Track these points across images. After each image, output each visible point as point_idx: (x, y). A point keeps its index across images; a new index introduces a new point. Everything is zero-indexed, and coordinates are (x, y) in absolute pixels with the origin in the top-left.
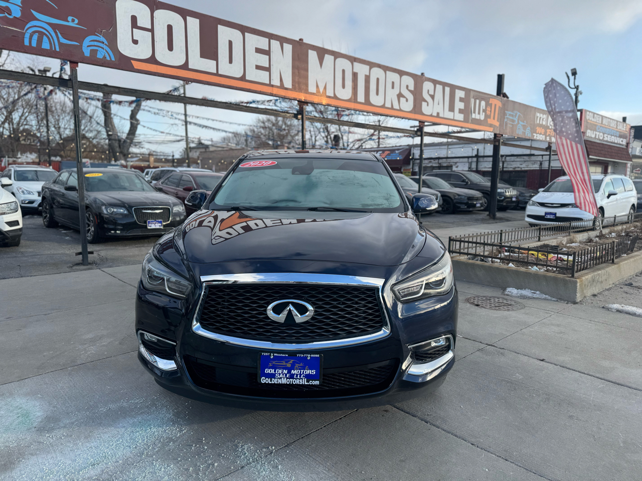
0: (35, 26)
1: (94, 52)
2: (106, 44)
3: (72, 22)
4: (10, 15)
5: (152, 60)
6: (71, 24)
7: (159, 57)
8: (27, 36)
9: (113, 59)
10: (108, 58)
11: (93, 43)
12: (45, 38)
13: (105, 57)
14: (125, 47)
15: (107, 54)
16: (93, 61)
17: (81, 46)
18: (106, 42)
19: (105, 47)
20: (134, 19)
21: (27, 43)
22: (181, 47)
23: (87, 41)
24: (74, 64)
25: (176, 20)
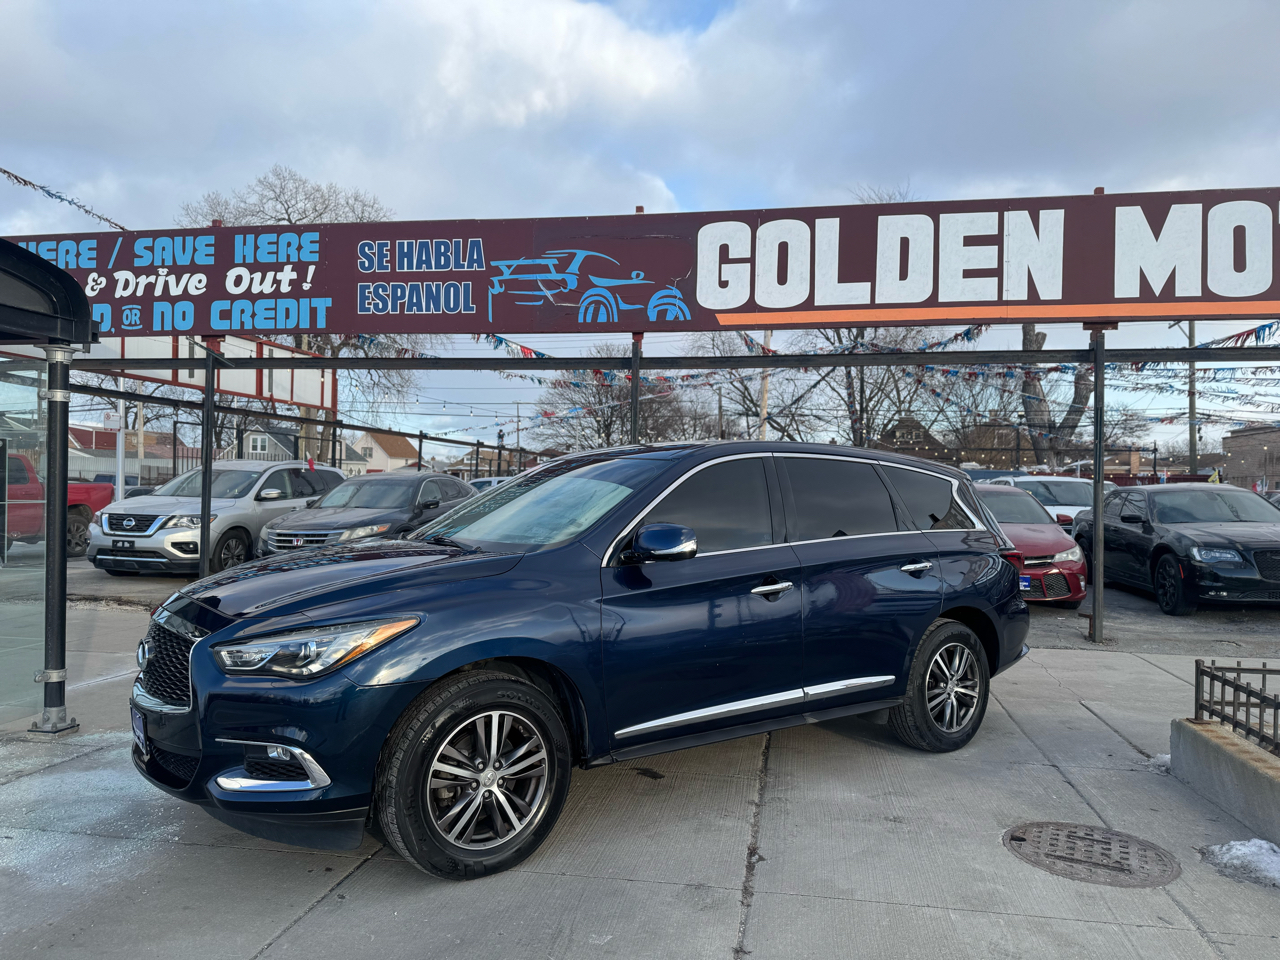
0: (592, 296)
1: (662, 314)
2: (679, 299)
3: (637, 278)
4: (565, 288)
5: (751, 306)
6: (635, 281)
7: (760, 300)
8: (582, 310)
9: (689, 318)
10: (682, 318)
12: (602, 308)
13: (677, 318)
14: (709, 296)
15: (680, 313)
16: (663, 325)
17: (646, 309)
18: (679, 295)
19: (677, 302)
20: (724, 249)
21: (581, 320)
22: (802, 273)
23: (654, 301)
24: (638, 336)
25: (795, 232)
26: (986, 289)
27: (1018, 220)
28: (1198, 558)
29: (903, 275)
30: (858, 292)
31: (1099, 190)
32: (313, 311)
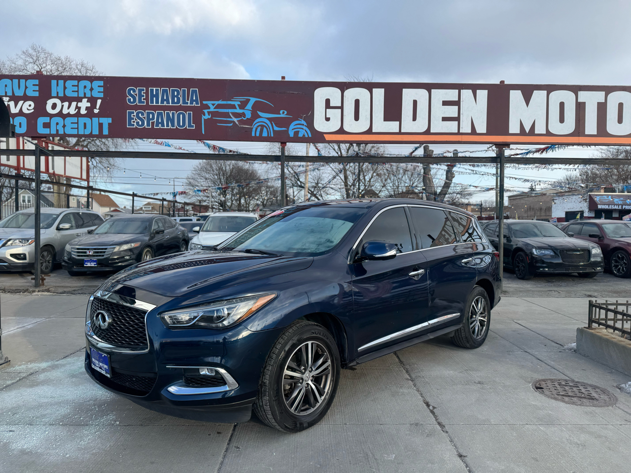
0: (259, 122)
1: (296, 133)
2: (305, 126)
3: (283, 114)
4: (245, 117)
5: (341, 131)
6: (282, 116)
7: (346, 128)
8: (254, 130)
9: (310, 136)
10: (306, 136)
11: (296, 127)
12: (265, 129)
13: (304, 135)
14: (320, 125)
15: (305, 133)
16: (297, 139)
17: (288, 130)
18: (305, 124)
19: (304, 127)
20: (328, 101)
21: (253, 135)
22: (366, 116)
23: (292, 126)
24: (283, 144)
25: (362, 94)
26: (452, 127)
27: (467, 94)
28: (535, 253)
29: (414, 119)
30: (393, 126)
31: (502, 82)
32: (101, 125)
